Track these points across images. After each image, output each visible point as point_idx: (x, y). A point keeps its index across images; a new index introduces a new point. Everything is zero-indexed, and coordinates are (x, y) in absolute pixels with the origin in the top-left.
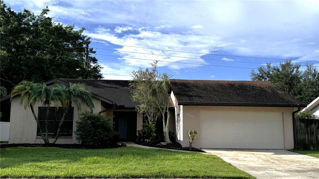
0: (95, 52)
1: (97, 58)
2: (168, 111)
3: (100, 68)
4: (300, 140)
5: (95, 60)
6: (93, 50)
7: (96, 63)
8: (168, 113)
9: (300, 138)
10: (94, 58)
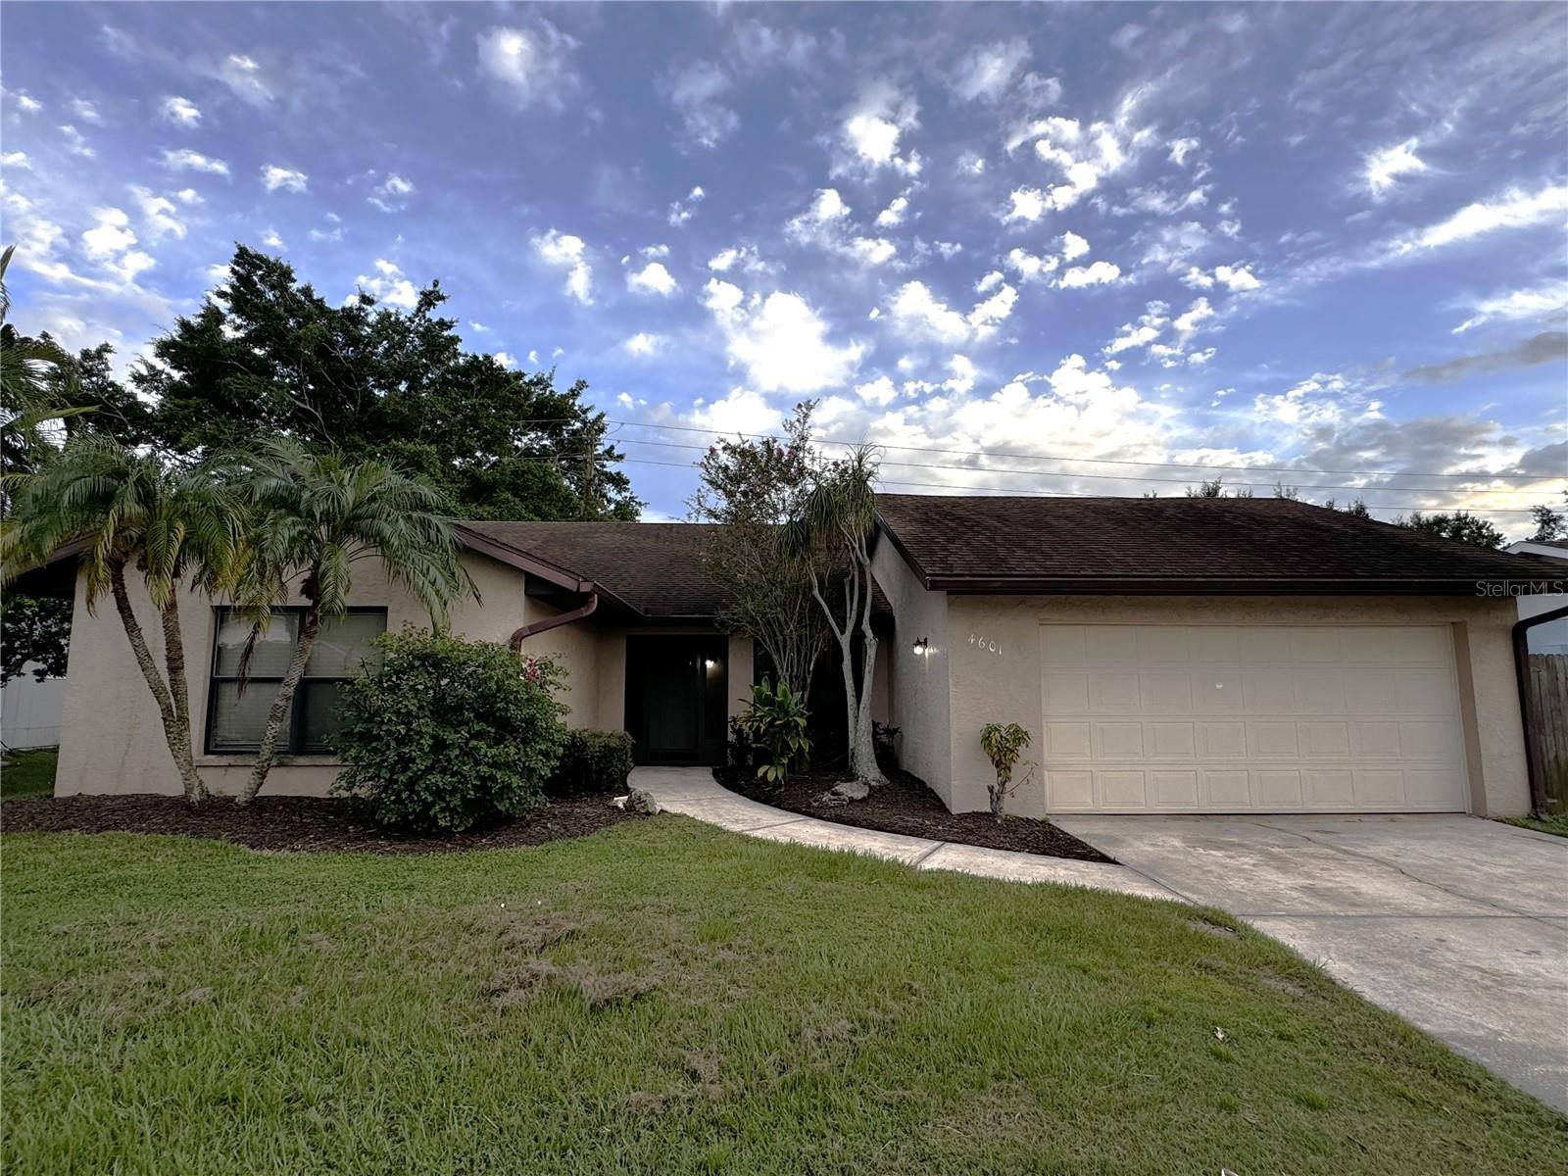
0: (621, 457)
1: (626, 475)
2: (866, 627)
3: (637, 507)
4: (1558, 764)
5: (619, 482)
6: (616, 452)
7: (626, 490)
8: (869, 634)
9: (1556, 757)
10: (618, 474)
